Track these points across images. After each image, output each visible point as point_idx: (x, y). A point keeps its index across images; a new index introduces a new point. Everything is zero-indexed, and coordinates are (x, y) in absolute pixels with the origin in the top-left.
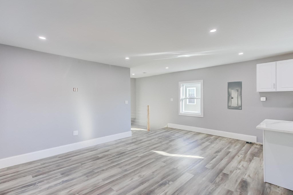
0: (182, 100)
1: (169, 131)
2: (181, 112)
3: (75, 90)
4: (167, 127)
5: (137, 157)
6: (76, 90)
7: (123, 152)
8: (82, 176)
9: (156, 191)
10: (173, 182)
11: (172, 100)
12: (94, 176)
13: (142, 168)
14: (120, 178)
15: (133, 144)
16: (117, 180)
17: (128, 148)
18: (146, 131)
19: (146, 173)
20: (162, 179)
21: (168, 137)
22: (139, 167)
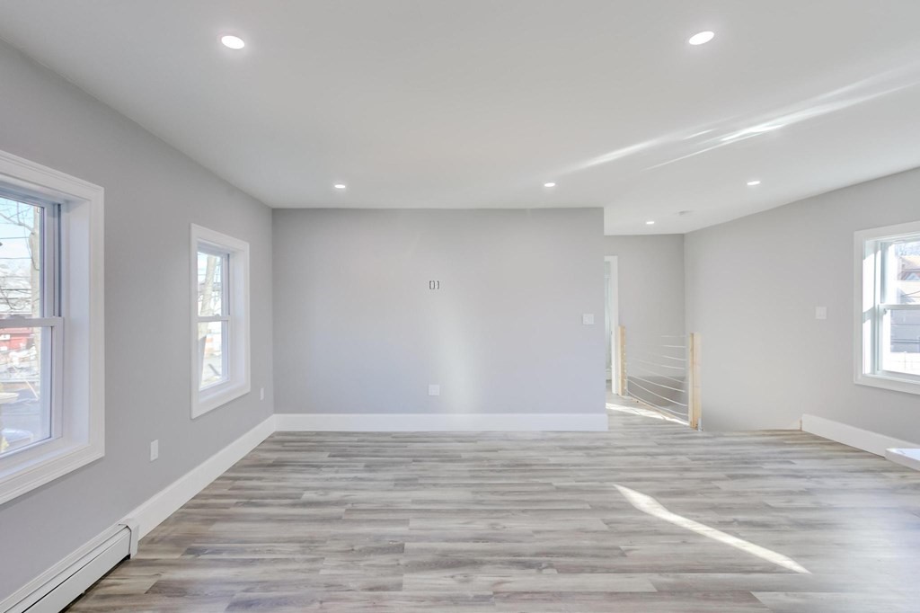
0: (876, 315)
1: (785, 444)
2: (867, 369)
3: (432, 286)
4: (801, 430)
5: (550, 484)
6: (436, 287)
7: (528, 462)
8: (391, 480)
9: (485, 568)
10: (559, 572)
11: (821, 313)
12: (409, 488)
13: (524, 511)
14: (448, 511)
15: (580, 453)
16: (438, 511)
17: (550, 459)
18: (685, 426)
19: (518, 525)
20: (537, 555)
21: (746, 463)
22: (517, 508)
